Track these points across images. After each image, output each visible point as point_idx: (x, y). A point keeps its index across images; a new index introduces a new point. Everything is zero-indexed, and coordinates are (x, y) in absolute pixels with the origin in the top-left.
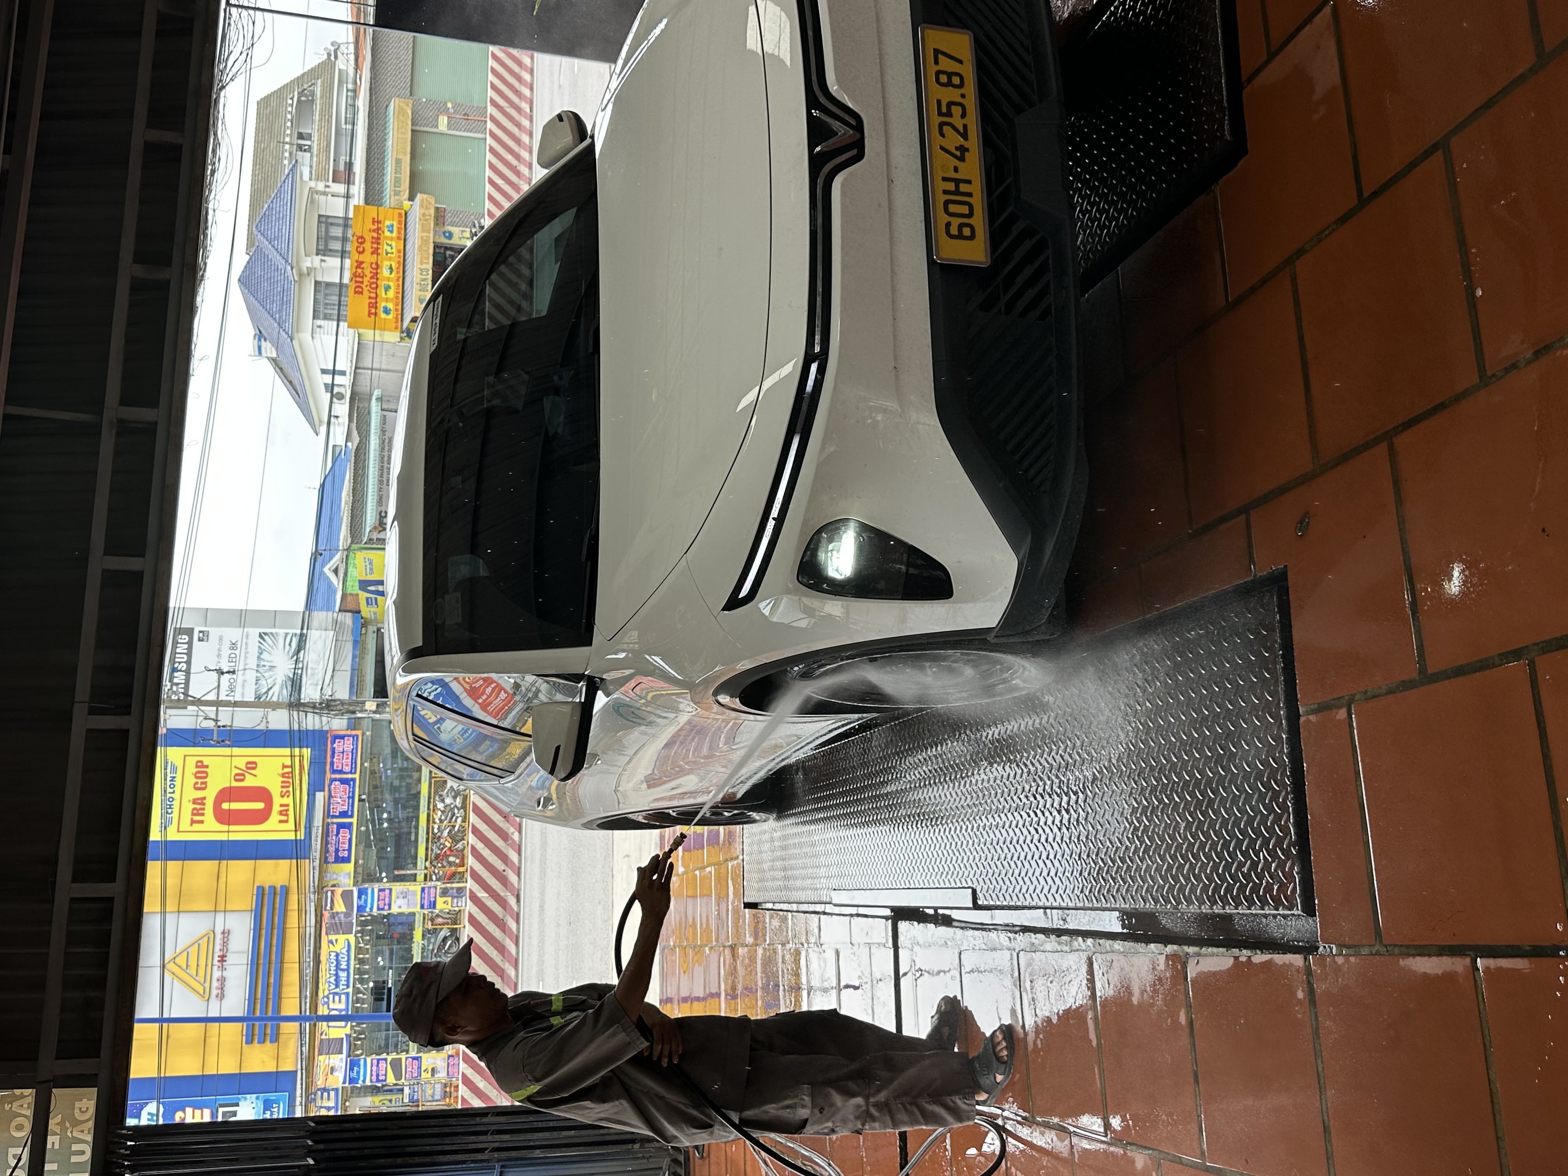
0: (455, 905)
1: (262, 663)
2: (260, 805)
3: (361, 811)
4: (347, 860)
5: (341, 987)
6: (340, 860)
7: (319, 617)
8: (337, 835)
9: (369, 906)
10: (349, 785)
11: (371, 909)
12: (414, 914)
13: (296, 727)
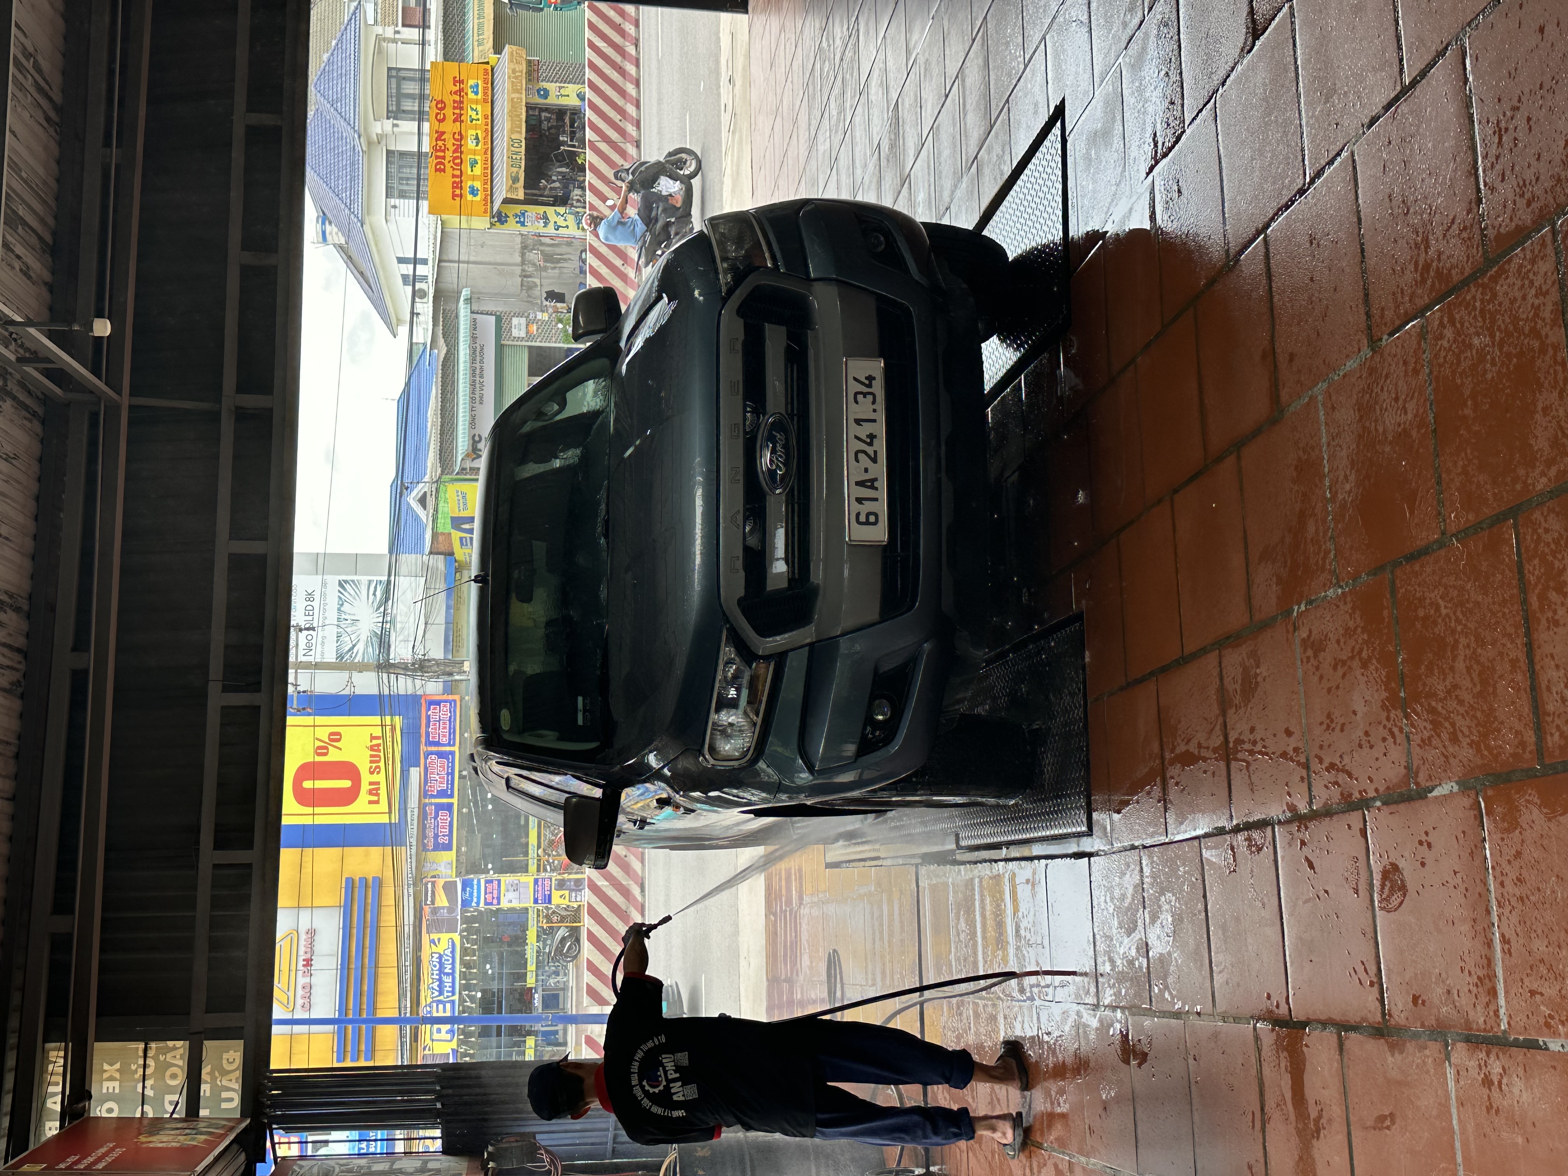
0: (573, 899)
1: (343, 616)
2: (346, 784)
3: (462, 790)
4: (448, 847)
5: (446, 994)
6: (438, 847)
7: (408, 561)
8: (436, 818)
9: (475, 900)
10: (448, 759)
11: (478, 903)
12: (527, 909)
13: (386, 692)
